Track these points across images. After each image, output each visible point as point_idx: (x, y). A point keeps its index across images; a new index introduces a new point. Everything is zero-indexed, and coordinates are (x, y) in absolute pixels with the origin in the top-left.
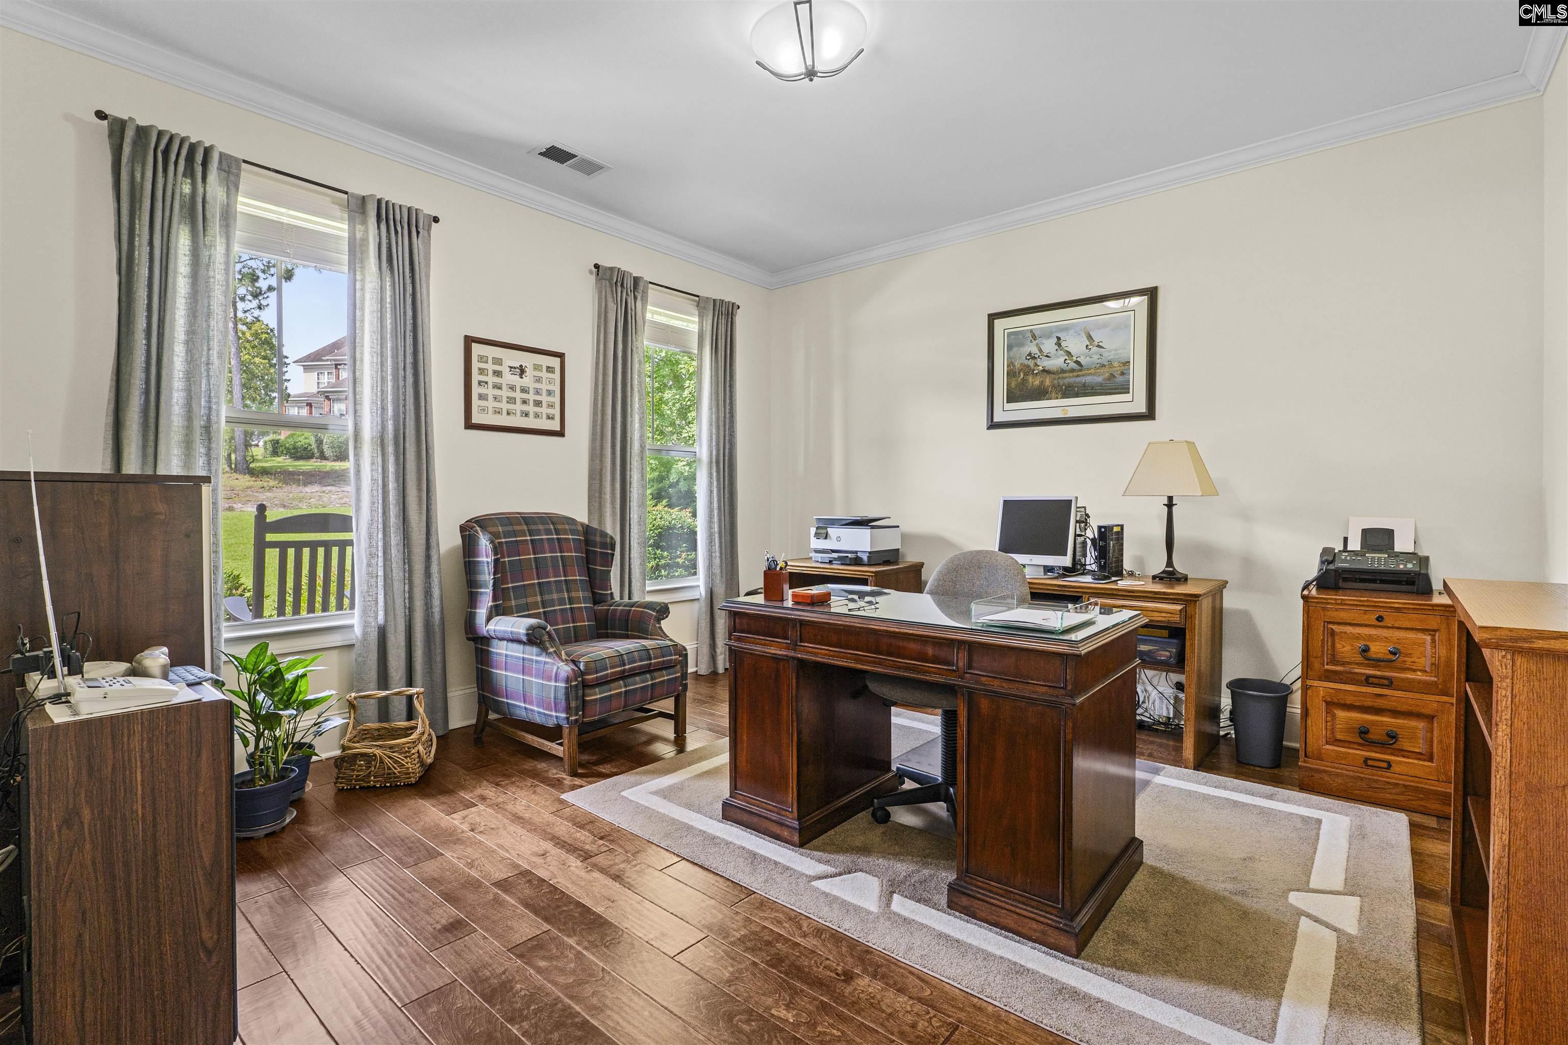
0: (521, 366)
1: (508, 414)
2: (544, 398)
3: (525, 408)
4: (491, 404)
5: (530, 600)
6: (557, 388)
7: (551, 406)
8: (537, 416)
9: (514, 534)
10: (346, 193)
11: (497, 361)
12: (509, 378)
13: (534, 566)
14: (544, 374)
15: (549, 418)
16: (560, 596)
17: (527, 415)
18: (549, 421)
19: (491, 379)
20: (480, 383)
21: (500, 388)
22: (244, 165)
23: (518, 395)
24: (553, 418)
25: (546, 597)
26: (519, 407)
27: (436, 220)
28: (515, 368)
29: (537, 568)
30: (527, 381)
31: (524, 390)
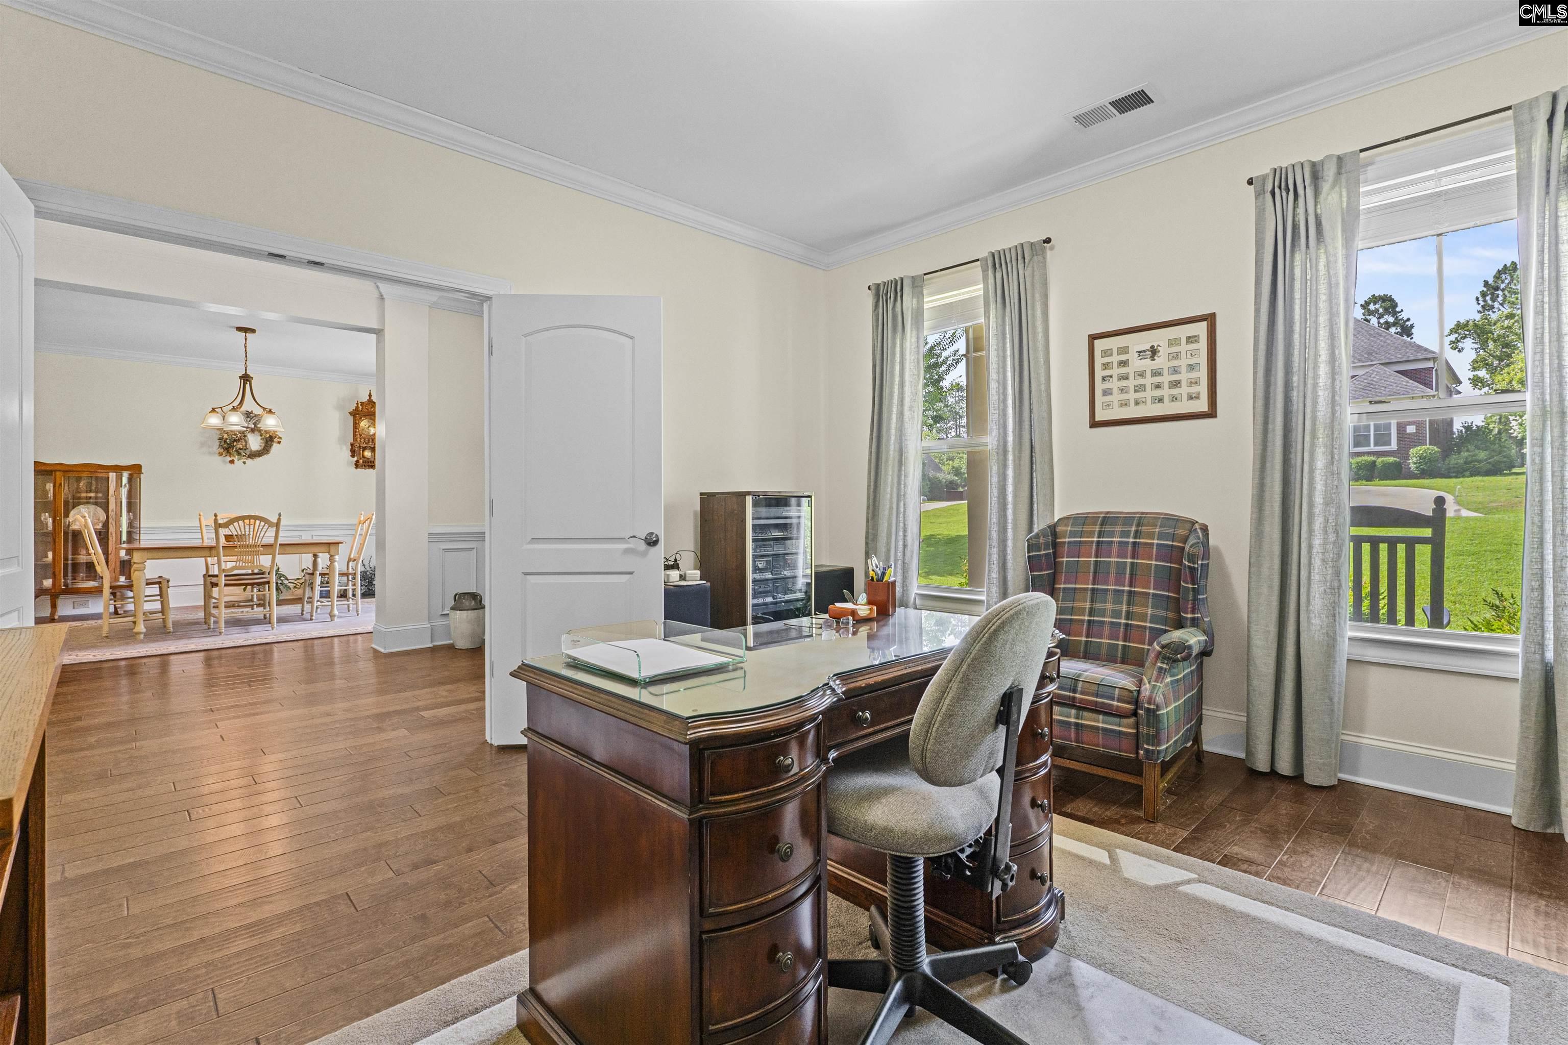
0: (1152, 347)
1: (1137, 403)
2: (1184, 376)
3: (1158, 393)
4: (1116, 397)
5: (1077, 604)
6: (1203, 359)
7: (1194, 382)
8: (1174, 399)
9: (1081, 534)
10: (978, 260)
11: (1124, 350)
12: (1137, 364)
13: (1092, 570)
14: (1184, 347)
15: (1191, 398)
16: (1117, 607)
17: (1161, 400)
18: (1191, 402)
19: (1116, 371)
20: (1104, 379)
21: (1127, 378)
22: (925, 277)
23: (1149, 380)
24: (1197, 398)
25: (1098, 606)
26: (1150, 393)
27: (1048, 241)
28: (1145, 351)
29: (1095, 573)
30: (1161, 361)
31: (1156, 373)
